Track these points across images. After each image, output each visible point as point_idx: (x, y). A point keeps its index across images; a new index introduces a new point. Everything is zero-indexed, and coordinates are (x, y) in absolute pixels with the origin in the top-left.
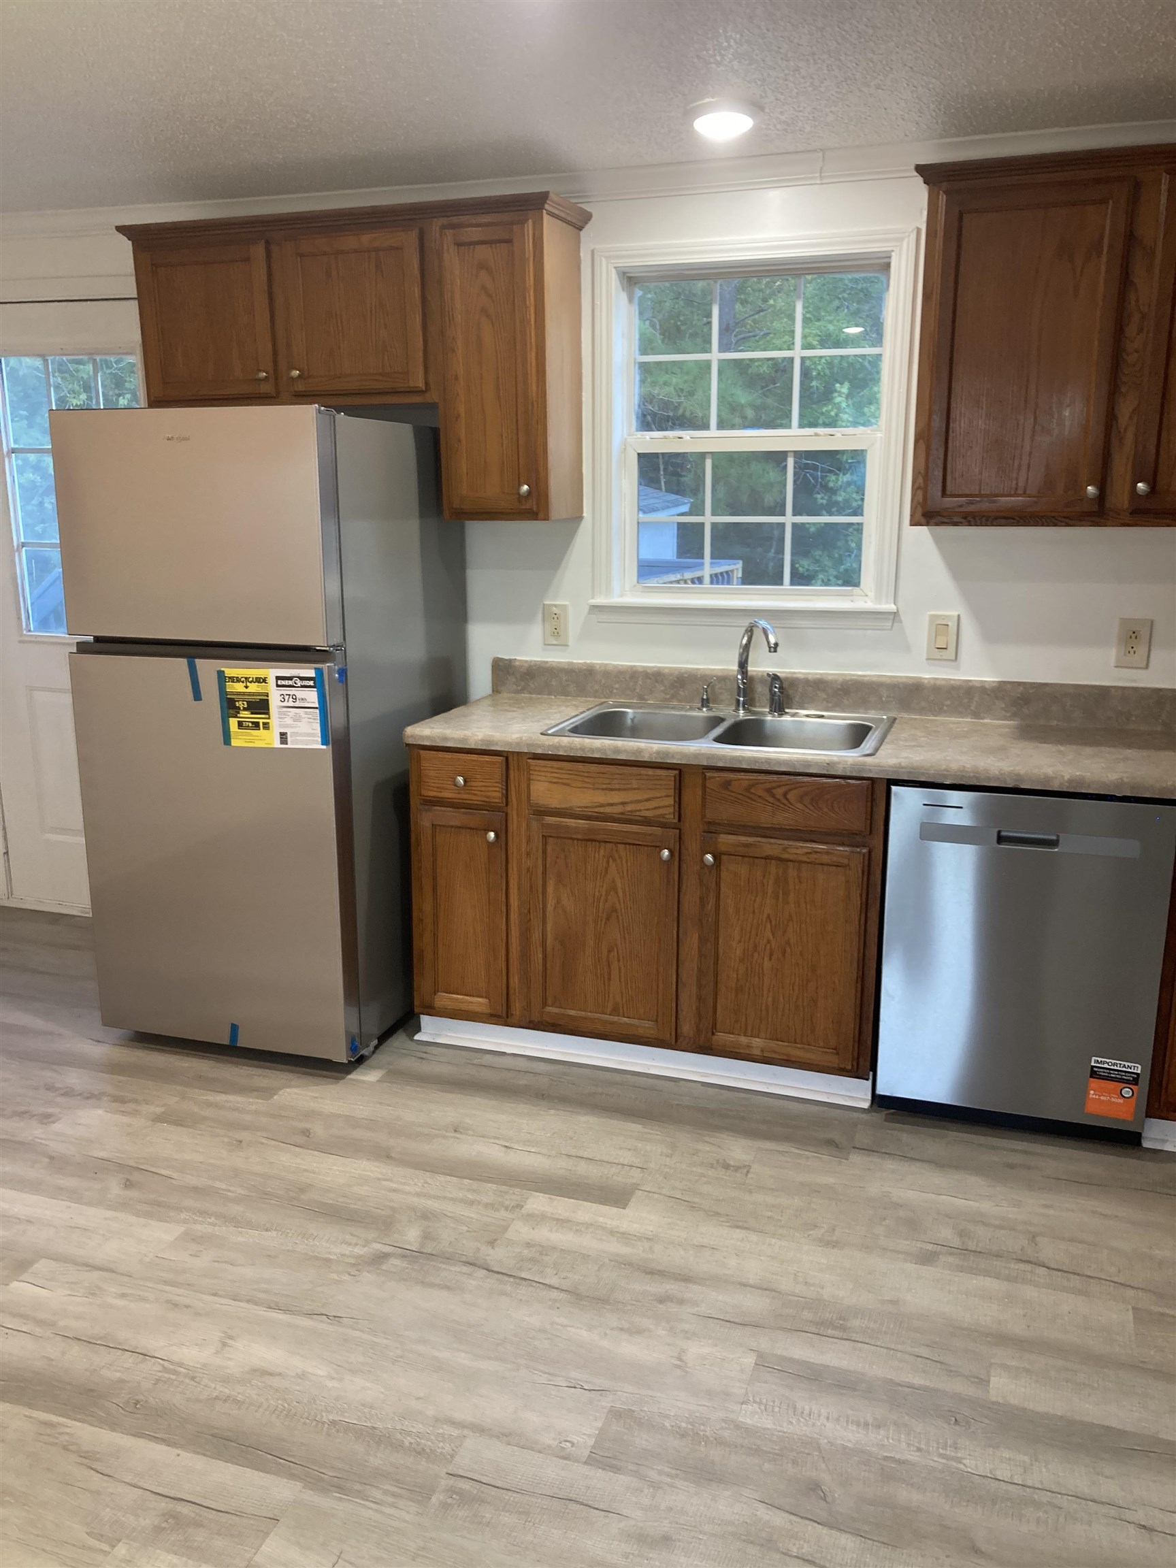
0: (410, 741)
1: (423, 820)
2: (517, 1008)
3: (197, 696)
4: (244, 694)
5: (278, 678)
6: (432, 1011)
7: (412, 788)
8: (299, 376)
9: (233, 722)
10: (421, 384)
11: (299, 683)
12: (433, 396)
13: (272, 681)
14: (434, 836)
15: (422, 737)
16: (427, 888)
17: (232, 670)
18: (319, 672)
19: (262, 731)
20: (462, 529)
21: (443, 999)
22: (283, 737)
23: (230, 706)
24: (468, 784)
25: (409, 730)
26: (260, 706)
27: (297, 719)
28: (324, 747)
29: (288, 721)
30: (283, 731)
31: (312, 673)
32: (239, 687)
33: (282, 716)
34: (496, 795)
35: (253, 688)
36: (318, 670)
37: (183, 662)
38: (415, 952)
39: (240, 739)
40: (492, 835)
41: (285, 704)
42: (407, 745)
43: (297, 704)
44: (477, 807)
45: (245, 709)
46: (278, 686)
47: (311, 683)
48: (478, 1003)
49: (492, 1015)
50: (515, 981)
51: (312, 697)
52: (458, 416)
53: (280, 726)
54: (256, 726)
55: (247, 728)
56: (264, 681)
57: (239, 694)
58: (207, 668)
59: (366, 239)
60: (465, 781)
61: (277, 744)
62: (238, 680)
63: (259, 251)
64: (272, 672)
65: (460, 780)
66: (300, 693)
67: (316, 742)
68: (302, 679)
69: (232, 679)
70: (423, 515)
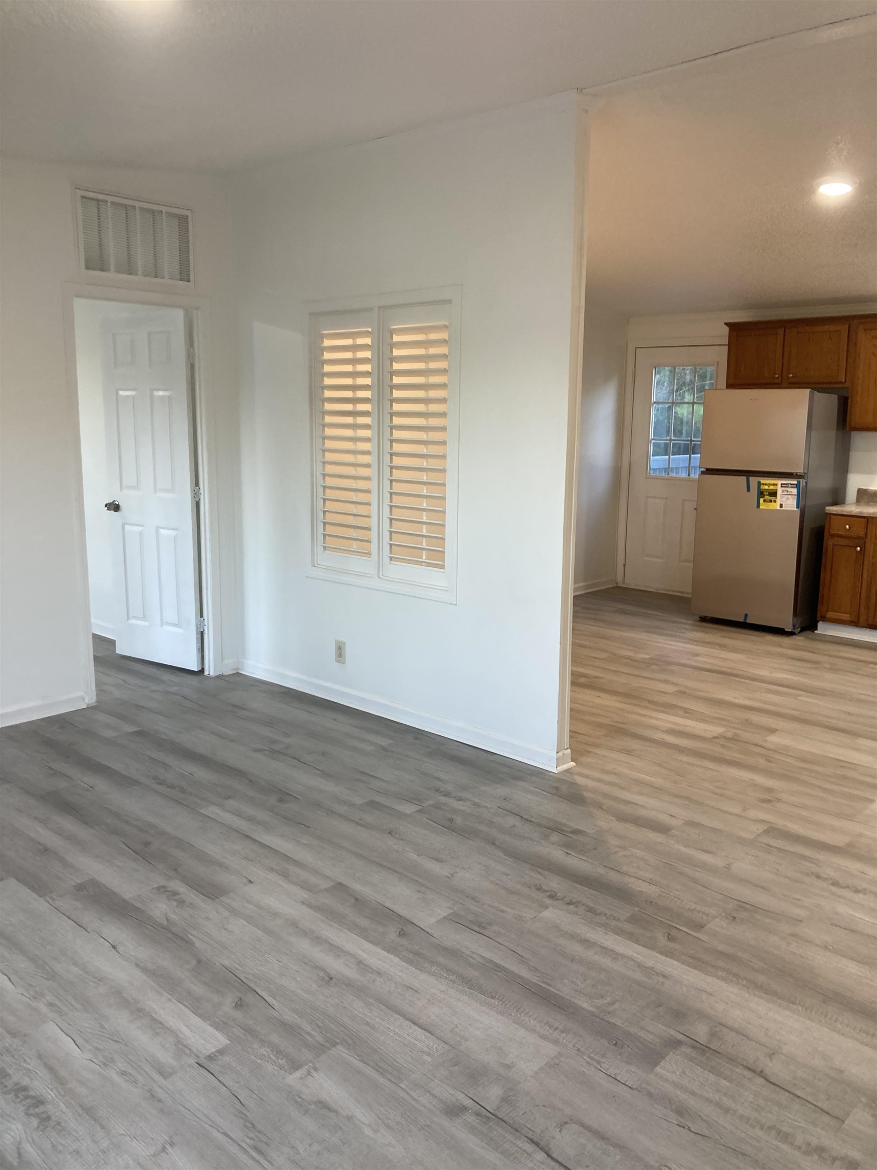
0: (828, 512)
1: (829, 543)
2: (862, 619)
3: (748, 490)
4: (767, 489)
5: (782, 484)
6: (824, 619)
7: (826, 530)
8: (792, 376)
9: (762, 500)
10: (843, 381)
11: (790, 486)
12: (847, 384)
13: (779, 485)
14: (833, 549)
15: (833, 511)
16: (829, 568)
17: (763, 481)
18: (799, 482)
19: (773, 503)
20: (850, 434)
21: (830, 615)
22: (781, 506)
23: (761, 494)
24: (852, 529)
25: (827, 508)
26: (774, 494)
27: (788, 499)
28: (797, 509)
29: (784, 499)
30: (781, 503)
31: (795, 482)
32: (766, 487)
33: (782, 497)
34: (862, 534)
35: (771, 487)
36: (798, 482)
37: (744, 478)
38: (820, 595)
39: (763, 506)
40: (859, 548)
41: (784, 493)
42: (826, 513)
43: (789, 493)
44: (854, 538)
45: (767, 495)
46: (781, 487)
47: (795, 486)
48: (846, 617)
49: (851, 622)
50: (862, 609)
51: (795, 491)
52: (858, 392)
53: (781, 501)
54: (771, 501)
55: (767, 502)
56: (776, 485)
57: (765, 489)
58: (754, 480)
59: (826, 328)
60: (849, 527)
61: (778, 508)
62: (766, 484)
63: (781, 331)
64: (779, 482)
65: (848, 527)
66: (789, 490)
67: (794, 508)
68: (791, 484)
69: (763, 484)
70: (837, 429)
